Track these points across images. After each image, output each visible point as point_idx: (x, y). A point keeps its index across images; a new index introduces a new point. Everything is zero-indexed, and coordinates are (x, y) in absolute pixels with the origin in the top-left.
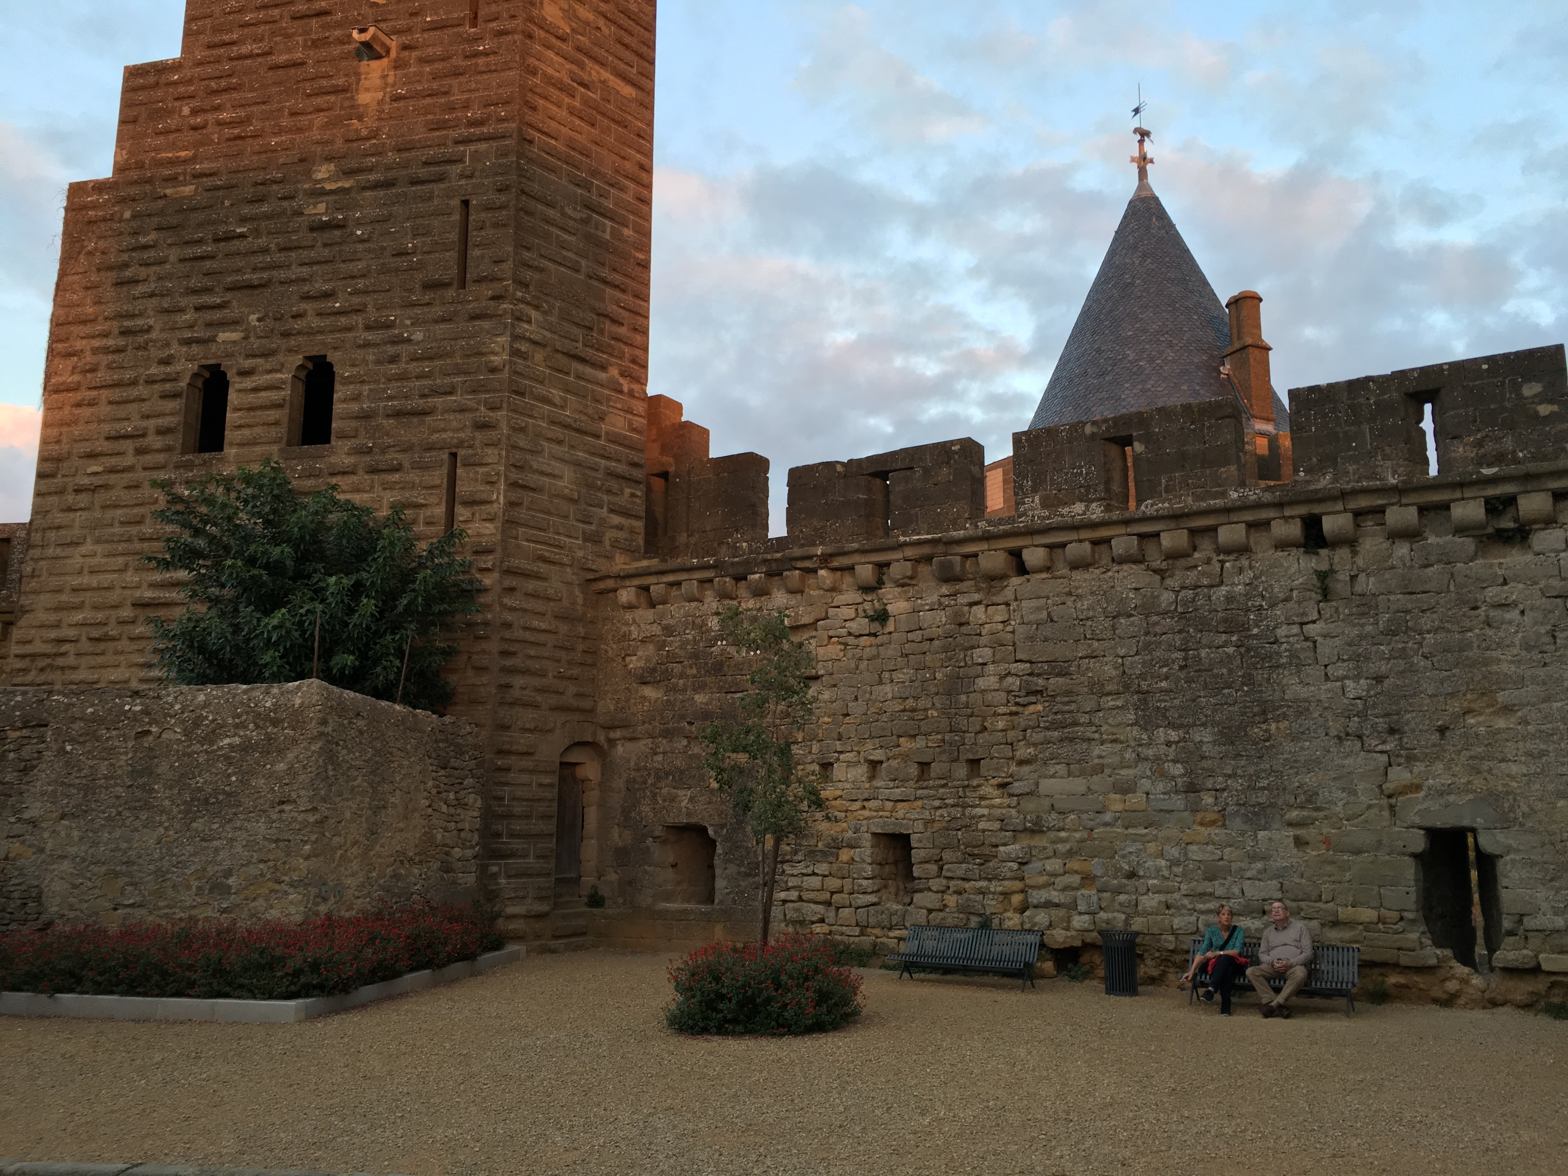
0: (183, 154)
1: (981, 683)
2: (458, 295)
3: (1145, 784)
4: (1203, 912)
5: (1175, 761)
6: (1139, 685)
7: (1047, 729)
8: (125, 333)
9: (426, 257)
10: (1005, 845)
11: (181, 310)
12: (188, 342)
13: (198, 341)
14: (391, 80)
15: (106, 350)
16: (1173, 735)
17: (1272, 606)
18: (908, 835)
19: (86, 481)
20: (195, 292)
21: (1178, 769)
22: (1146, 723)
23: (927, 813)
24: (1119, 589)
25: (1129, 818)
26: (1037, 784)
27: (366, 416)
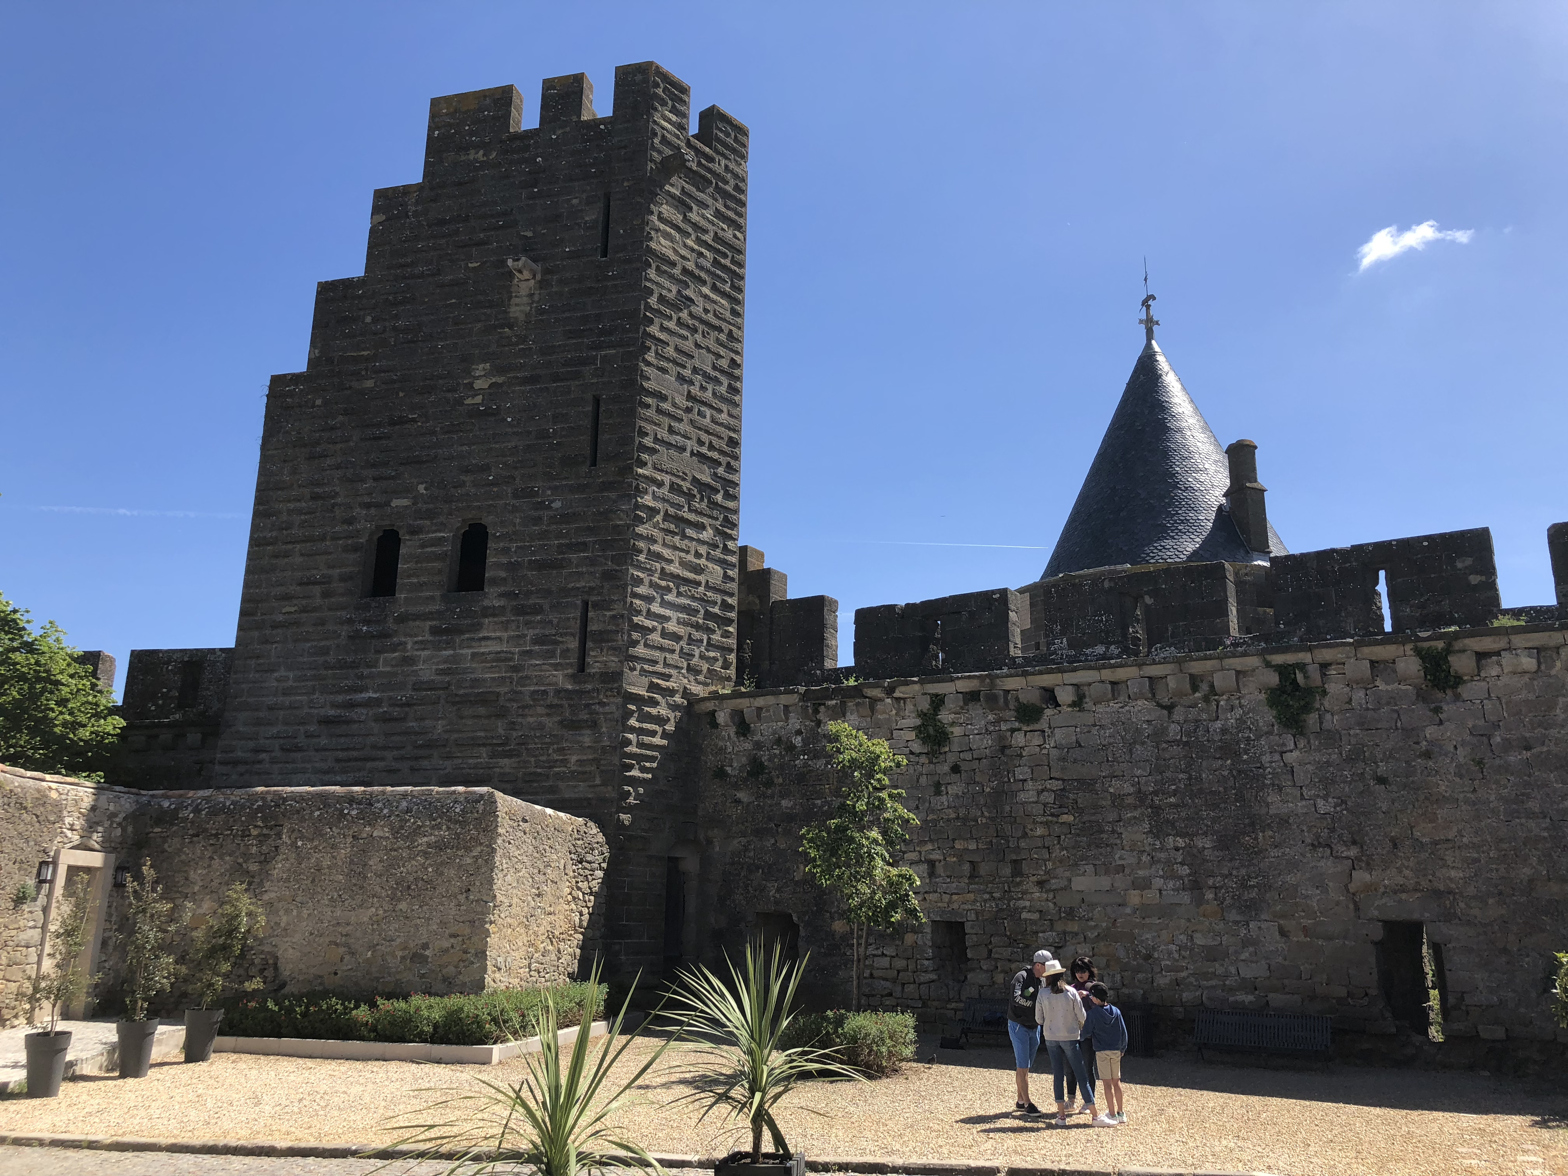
0: (365, 353)
1: (1022, 796)
2: (590, 472)
3: (1158, 882)
4: (1207, 988)
5: (1182, 864)
6: (1152, 800)
7: (1078, 835)
8: (315, 497)
9: (564, 439)
10: (1044, 932)
11: (363, 481)
12: (368, 506)
13: (378, 506)
14: (536, 298)
15: (300, 512)
16: (1181, 843)
17: (1258, 738)
18: (963, 923)
19: (281, 618)
20: (373, 466)
21: (1185, 870)
22: (1157, 832)
23: (978, 904)
24: (1134, 720)
25: (1145, 910)
26: (1070, 880)
27: (512, 567)
